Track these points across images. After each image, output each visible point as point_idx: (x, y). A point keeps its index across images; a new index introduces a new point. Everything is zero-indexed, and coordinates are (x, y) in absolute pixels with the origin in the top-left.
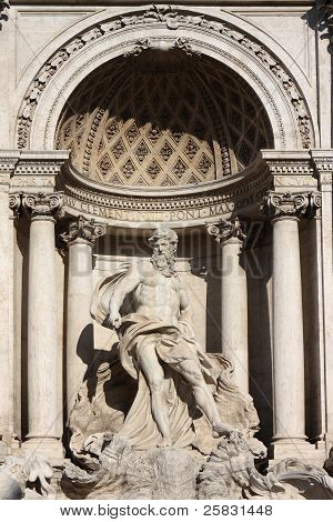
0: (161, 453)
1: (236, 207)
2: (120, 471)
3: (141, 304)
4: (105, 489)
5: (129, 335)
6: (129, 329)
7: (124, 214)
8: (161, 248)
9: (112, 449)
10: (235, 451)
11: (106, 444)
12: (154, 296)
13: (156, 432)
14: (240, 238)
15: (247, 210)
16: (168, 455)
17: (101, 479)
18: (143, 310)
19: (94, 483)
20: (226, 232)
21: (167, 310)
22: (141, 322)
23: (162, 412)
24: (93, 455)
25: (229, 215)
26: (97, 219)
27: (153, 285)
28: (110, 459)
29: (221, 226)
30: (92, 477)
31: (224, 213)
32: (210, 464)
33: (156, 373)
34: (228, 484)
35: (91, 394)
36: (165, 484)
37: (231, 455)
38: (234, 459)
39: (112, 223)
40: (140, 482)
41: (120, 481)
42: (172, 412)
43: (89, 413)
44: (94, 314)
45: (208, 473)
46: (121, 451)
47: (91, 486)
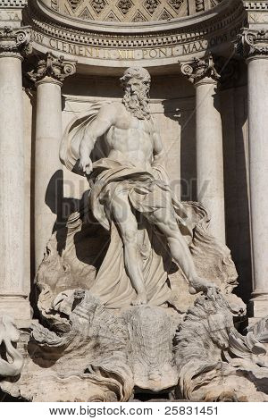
0: (135, 312)
1: (210, 46)
2: (92, 332)
3: (112, 148)
4: (76, 352)
6: (101, 175)
7: (95, 52)
8: (134, 88)
9: (83, 308)
10: (213, 308)
11: (77, 302)
12: (126, 140)
13: (130, 288)
14: (213, 77)
15: (222, 48)
16: (143, 313)
17: (71, 341)
18: (116, 155)
19: (64, 347)
20: (201, 71)
21: (141, 154)
22: (113, 168)
23: (136, 266)
24: (63, 315)
25: (202, 54)
26: (67, 57)
27: (125, 128)
28: (81, 320)
29: (195, 65)
30: (62, 340)
31: (198, 51)
32: (187, 323)
33: (130, 223)
34: (207, 346)
35: (61, 247)
36: (140, 346)
37: (209, 313)
38: (212, 317)
39: (81, 61)
40: (113, 344)
41: (92, 343)
42: (147, 267)
43: (59, 267)
44: (64, 158)
45: (185, 333)
46: (93, 309)
47: (61, 350)
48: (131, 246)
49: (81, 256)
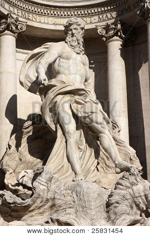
1: (118, 15)
2: (50, 195)
3: (58, 73)
4: (37, 211)
5: (51, 94)
6: (51, 91)
7: (38, 18)
9: (43, 178)
10: (135, 181)
11: (36, 176)
12: (69, 67)
13: (70, 170)
14: (120, 37)
15: (127, 16)
16: (84, 185)
17: (34, 202)
18: (61, 77)
19: (29, 206)
20: (112, 32)
21: (78, 78)
23: (75, 155)
25: (113, 21)
27: (68, 58)
29: (107, 28)
30: (28, 201)
31: (109, 19)
32: (118, 191)
34: (132, 207)
35: (18, 145)
36: (83, 207)
37: (133, 184)
38: (135, 188)
40: (65, 203)
41: (49, 204)
46: (50, 179)
47: (26, 209)
48: (72, 141)
49: (31, 152)
